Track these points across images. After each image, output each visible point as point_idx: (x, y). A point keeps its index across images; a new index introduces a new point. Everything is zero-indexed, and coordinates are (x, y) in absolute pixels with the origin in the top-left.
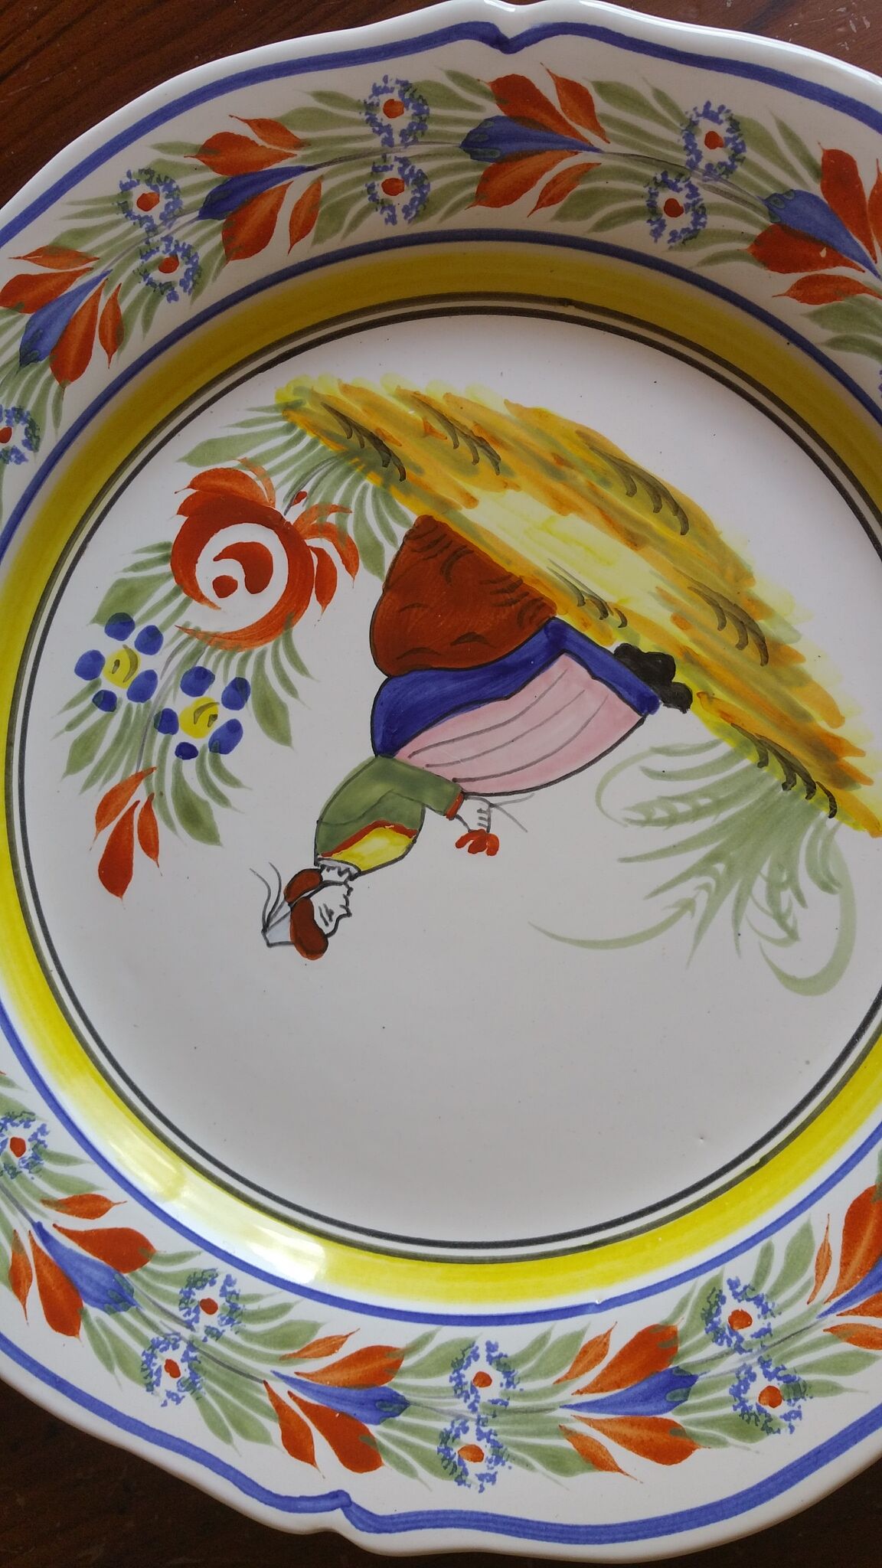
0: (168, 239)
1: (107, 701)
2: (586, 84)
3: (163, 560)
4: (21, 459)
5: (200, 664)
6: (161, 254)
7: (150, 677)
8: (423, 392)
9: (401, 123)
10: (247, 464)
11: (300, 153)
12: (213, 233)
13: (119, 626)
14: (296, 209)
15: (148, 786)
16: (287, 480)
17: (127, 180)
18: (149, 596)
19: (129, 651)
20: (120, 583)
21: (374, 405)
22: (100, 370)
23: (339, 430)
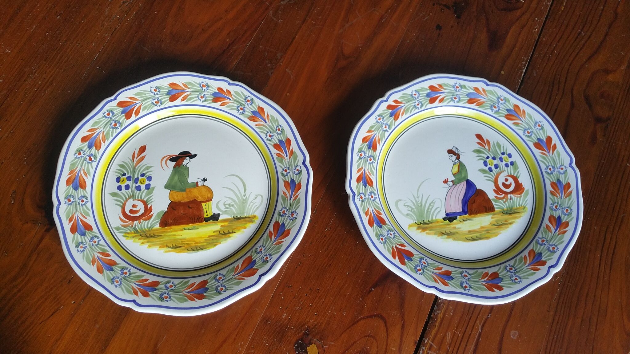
0: (560, 209)
1: (503, 154)
2: (537, 271)
3: (517, 176)
4: (545, 169)
5: (498, 168)
6: (558, 207)
7: (502, 161)
8: (512, 225)
9: (551, 248)
10: (521, 197)
11: (558, 234)
12: (556, 215)
13: (512, 163)
14: (550, 228)
15: (487, 149)
16: (515, 200)
17: (572, 210)
18: (513, 170)
19: (507, 162)
20: (518, 168)
21: (515, 218)
22: (549, 188)
23: (516, 211)
